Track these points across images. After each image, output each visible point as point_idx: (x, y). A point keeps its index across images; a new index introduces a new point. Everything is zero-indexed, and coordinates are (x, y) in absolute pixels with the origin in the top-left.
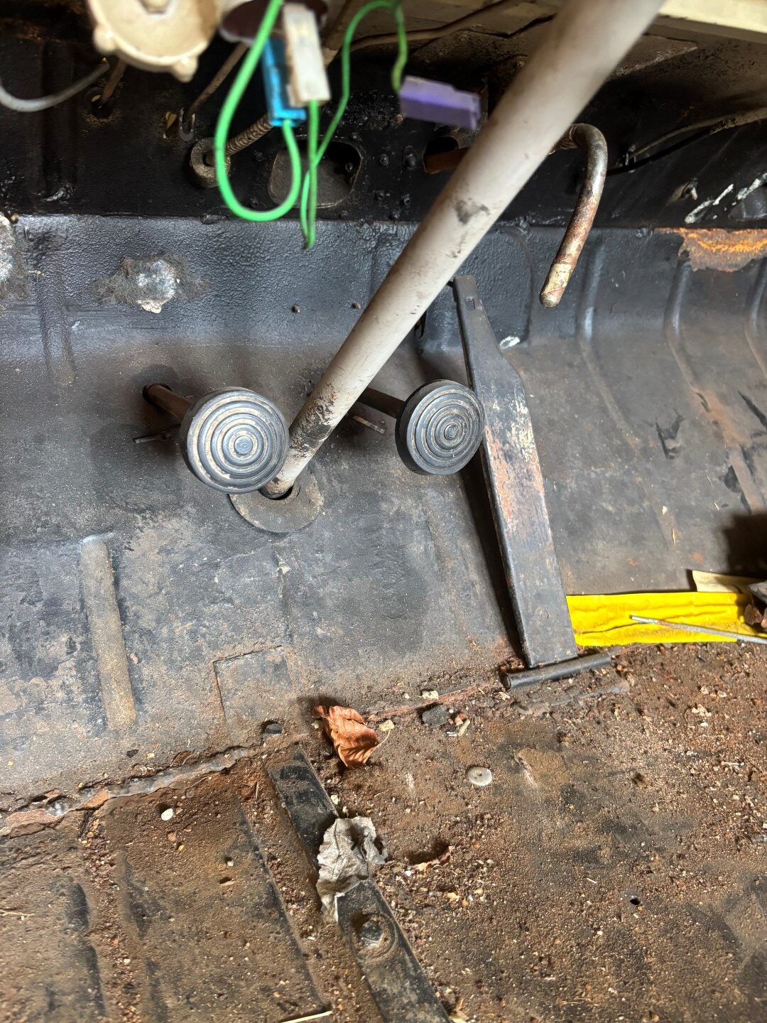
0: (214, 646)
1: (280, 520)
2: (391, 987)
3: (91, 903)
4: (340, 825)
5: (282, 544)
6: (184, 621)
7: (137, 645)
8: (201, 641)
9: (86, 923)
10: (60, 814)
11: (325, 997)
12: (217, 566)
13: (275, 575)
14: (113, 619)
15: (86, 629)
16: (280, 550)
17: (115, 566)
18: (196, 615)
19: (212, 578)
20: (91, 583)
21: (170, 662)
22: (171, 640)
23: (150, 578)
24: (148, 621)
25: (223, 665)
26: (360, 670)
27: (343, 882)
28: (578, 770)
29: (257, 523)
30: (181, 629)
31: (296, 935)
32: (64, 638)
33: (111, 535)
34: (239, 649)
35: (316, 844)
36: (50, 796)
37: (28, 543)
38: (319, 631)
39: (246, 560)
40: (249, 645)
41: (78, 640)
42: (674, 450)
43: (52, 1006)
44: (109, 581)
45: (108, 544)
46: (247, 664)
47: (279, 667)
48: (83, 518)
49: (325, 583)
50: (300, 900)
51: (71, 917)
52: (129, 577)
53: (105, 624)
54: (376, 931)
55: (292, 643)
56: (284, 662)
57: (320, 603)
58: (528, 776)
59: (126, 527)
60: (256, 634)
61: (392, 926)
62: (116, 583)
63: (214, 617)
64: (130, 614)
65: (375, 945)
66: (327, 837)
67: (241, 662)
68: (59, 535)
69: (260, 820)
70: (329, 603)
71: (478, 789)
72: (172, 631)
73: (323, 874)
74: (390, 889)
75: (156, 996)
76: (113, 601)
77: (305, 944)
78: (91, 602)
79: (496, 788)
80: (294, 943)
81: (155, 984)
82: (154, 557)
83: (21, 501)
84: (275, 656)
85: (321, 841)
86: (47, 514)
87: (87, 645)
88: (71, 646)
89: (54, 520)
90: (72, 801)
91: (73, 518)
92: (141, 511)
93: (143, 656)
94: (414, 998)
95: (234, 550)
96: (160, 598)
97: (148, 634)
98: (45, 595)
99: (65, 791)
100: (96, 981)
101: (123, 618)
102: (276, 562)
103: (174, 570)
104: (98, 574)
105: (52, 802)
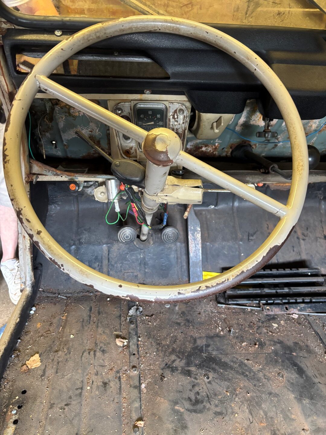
0: (124, 270)
1: (142, 246)
2: (132, 332)
3: (92, 309)
4: (135, 307)
5: (142, 251)
6: (120, 264)
7: (110, 267)
8: (122, 268)
9: (91, 312)
10: (91, 294)
11: (122, 331)
12: (128, 254)
13: (139, 257)
14: (107, 261)
15: (102, 263)
16: (141, 252)
17: (109, 251)
18: (122, 263)
19: (126, 256)
20: (104, 254)
21: (116, 271)
22: (117, 267)
23: (115, 254)
24: (113, 263)
25: (125, 274)
26: (153, 280)
27: (132, 316)
28: (188, 309)
29: (137, 246)
30: (119, 265)
31: (122, 322)
32: (97, 264)
33: (109, 245)
34: (129, 271)
35: (130, 309)
36: (91, 291)
37: (94, 245)
38: (146, 270)
39: (134, 253)
40: (131, 271)
41: (100, 264)
42: (251, 240)
43: (83, 321)
44: (107, 254)
45: (108, 247)
46: (130, 274)
47: (136, 276)
48: (104, 241)
49: (150, 261)
50: (124, 317)
51: (89, 310)
52: (111, 254)
53: (105, 262)
54: (133, 324)
55: (140, 272)
56: (137, 275)
57: (148, 264)
58: (177, 308)
59: (112, 244)
60: (133, 269)
61: (137, 324)
62: (108, 255)
63: (126, 264)
64: (110, 261)
65: (132, 326)
66: (132, 308)
67: (129, 274)
68: (100, 244)
69: (123, 303)
70: (150, 265)
71: (165, 307)
72: (117, 265)
73: (129, 314)
74: (140, 319)
75: (98, 324)
76: (107, 258)
77: (122, 323)
78: (103, 257)
79: (169, 308)
80: (121, 323)
81: (98, 323)
82: (116, 250)
83: (94, 236)
84: (135, 274)
85: (131, 309)
86: (98, 239)
87: (101, 266)
88: (98, 265)
89: (99, 241)
90: (94, 293)
91: (103, 241)
92: (115, 241)
93: (111, 269)
94: (134, 334)
95: (132, 251)
96: (116, 259)
97: (113, 266)
98: (95, 255)
99: (93, 291)
100: (90, 320)
101: (109, 261)
102: (140, 254)
103: (120, 253)
104: (106, 252)
105: (90, 293)
